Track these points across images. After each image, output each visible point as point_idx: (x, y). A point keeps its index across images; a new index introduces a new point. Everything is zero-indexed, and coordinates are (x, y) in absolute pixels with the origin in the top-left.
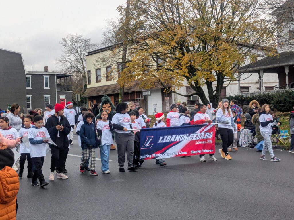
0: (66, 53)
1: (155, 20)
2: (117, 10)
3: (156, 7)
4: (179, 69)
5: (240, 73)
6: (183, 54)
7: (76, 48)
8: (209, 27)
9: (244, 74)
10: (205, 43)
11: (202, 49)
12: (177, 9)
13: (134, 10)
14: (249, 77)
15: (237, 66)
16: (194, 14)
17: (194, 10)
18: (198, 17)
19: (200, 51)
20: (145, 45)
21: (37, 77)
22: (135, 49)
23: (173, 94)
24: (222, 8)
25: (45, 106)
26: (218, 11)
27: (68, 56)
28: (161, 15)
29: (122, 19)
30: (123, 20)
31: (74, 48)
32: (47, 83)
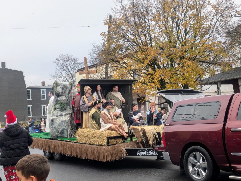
0: (59, 70)
1: (131, 43)
2: (101, 36)
3: (131, 32)
4: (151, 82)
5: (201, 84)
6: (155, 70)
7: (67, 65)
8: (176, 48)
9: (205, 85)
10: (172, 61)
11: (170, 66)
12: (149, 34)
13: (114, 35)
14: (209, 88)
15: (199, 79)
16: (163, 38)
17: (163, 34)
18: (166, 40)
19: (168, 67)
20: (124, 64)
21: (36, 90)
22: (115, 67)
23: (147, 103)
24: (186, 33)
25: (43, 114)
26: (182, 34)
27: (61, 73)
28: (136, 39)
29: (104, 43)
30: (106, 44)
31: (66, 66)
32: (44, 95)
